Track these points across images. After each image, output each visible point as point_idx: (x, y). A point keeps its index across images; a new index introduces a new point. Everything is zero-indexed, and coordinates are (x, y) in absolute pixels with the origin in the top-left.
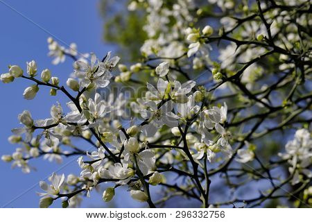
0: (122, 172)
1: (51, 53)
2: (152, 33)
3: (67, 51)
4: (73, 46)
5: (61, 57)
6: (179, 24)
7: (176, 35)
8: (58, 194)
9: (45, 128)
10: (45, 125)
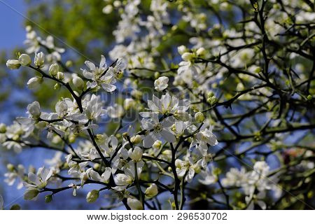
0: (121, 178)
1: (27, 41)
2: (120, 39)
3: (43, 43)
4: (50, 38)
5: (36, 47)
6: (152, 35)
7: (144, 45)
8: (44, 188)
9: (50, 122)
10: (49, 118)
